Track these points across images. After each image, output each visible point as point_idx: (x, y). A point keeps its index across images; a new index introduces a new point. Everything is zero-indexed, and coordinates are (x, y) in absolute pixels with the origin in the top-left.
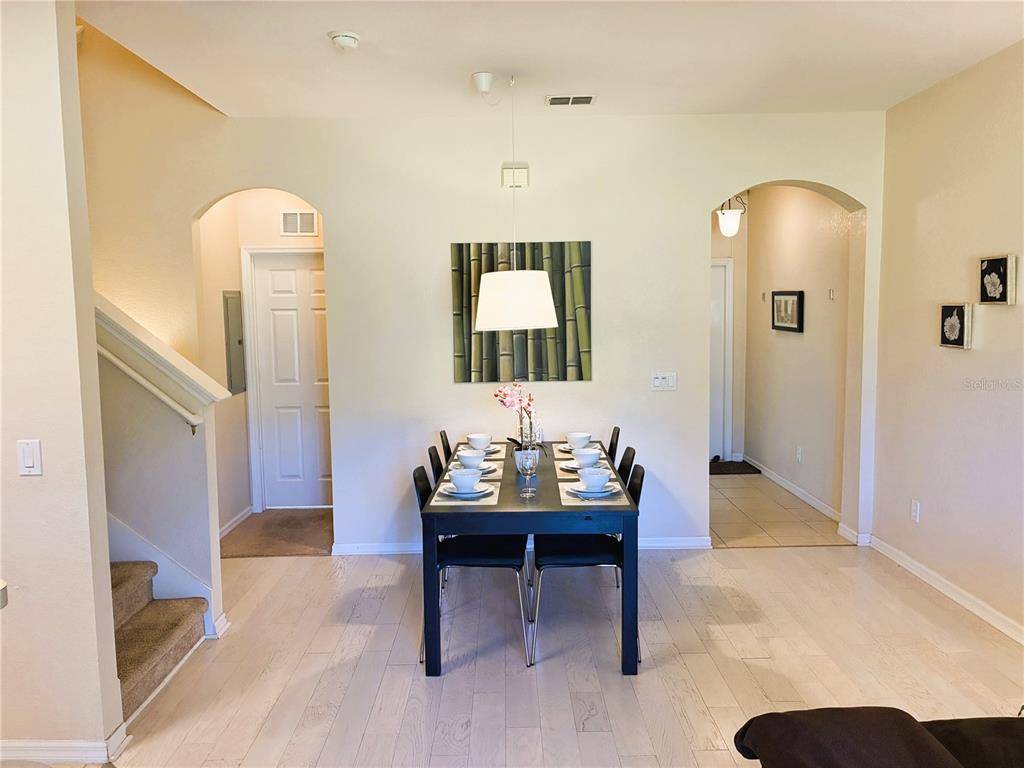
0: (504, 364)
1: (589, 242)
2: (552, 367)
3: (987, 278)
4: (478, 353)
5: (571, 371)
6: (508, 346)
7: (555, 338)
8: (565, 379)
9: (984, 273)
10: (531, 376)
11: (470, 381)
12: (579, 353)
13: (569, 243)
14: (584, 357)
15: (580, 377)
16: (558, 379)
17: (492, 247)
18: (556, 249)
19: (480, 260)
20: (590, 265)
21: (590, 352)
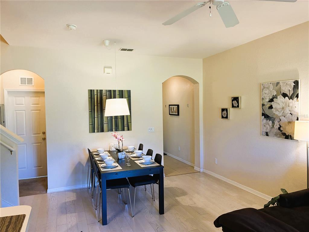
0: (105, 126)
1: (130, 90)
2: (120, 127)
3: (233, 102)
4: (97, 124)
5: (126, 128)
6: (107, 121)
7: (121, 118)
8: (124, 130)
9: (233, 101)
10: (114, 130)
11: (95, 132)
12: (128, 123)
13: (124, 90)
14: (129, 124)
15: (128, 130)
16: (122, 130)
17: (101, 91)
18: (121, 92)
19: (97, 95)
20: (130, 97)
21: (131, 122)
